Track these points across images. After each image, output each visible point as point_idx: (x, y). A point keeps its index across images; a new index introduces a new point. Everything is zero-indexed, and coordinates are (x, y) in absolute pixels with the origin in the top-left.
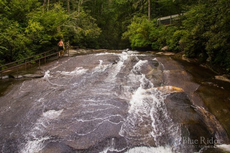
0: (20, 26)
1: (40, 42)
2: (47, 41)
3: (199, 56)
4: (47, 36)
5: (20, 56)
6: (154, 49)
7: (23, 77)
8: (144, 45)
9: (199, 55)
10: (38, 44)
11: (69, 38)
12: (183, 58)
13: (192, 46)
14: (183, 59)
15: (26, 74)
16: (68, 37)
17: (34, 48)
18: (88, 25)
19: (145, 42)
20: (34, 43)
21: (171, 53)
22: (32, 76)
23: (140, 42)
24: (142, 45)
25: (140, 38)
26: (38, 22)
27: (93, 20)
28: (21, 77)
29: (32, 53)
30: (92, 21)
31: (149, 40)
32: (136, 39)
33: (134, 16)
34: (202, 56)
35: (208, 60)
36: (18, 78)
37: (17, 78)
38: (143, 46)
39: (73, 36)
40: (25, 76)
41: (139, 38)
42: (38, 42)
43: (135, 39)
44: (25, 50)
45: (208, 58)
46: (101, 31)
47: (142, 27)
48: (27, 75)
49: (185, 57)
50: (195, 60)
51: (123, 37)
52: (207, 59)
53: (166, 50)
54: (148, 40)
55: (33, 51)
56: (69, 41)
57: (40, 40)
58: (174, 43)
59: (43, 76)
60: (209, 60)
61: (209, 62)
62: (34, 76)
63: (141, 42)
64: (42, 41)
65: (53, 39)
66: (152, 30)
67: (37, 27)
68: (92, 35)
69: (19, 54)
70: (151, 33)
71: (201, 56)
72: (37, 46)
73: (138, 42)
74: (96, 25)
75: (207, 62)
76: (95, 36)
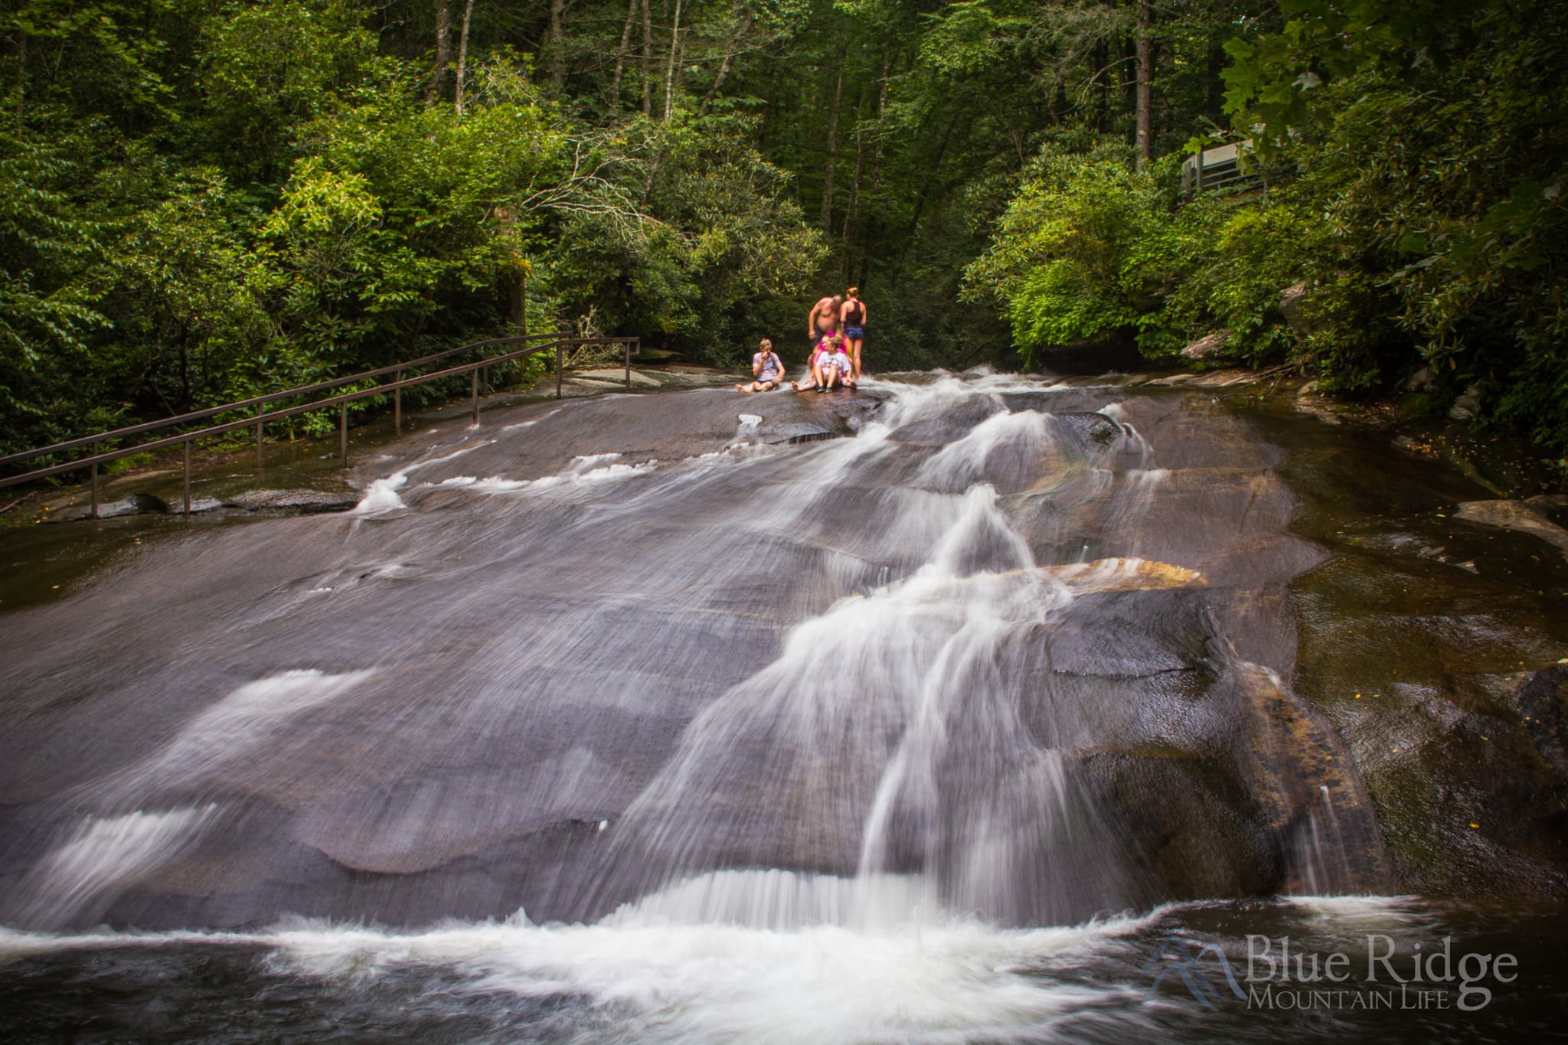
0: (251, 205)
1: (363, 297)
2: (412, 295)
3: (1413, 385)
4: (411, 262)
5: (242, 385)
6: (1154, 356)
7: (224, 506)
8: (1086, 333)
9: (1406, 382)
10: (353, 309)
11: (594, 288)
12: (1302, 400)
13: (1331, 308)
14: (1303, 404)
15: (252, 486)
16: (590, 286)
17: (327, 336)
18: (740, 211)
19: (1092, 312)
20: (324, 303)
21: (1242, 376)
22: (281, 503)
23: (1061, 311)
24: (1075, 333)
25: (1067, 288)
26: (355, 172)
27: (770, 177)
28: (214, 509)
29: (317, 368)
30: (764, 183)
31: (1124, 299)
32: (1039, 292)
33: (1044, 148)
34: (1428, 387)
35: (1459, 412)
36: (194, 513)
37: (187, 513)
38: (1080, 343)
39: (624, 279)
40: (237, 499)
41: (1056, 290)
42: (354, 296)
43: (1032, 296)
44: (272, 348)
45: (1462, 399)
46: (823, 251)
47: (1071, 214)
48: (250, 496)
49: (1318, 393)
50: (1381, 414)
51: (970, 286)
52: (1452, 402)
53: (1208, 355)
54: (1115, 300)
55: (322, 356)
56: (593, 312)
57: (362, 286)
58: (1251, 307)
59: (353, 505)
60: (1469, 408)
61: (1467, 422)
62: (289, 502)
63: (1068, 311)
64: (377, 290)
65: (449, 278)
66: (1137, 232)
67: (341, 199)
68: (764, 274)
69: (235, 373)
70: (1131, 254)
71: (1420, 389)
72: (349, 326)
73: (1048, 312)
74: (791, 208)
75: (1453, 420)
76: (782, 279)
